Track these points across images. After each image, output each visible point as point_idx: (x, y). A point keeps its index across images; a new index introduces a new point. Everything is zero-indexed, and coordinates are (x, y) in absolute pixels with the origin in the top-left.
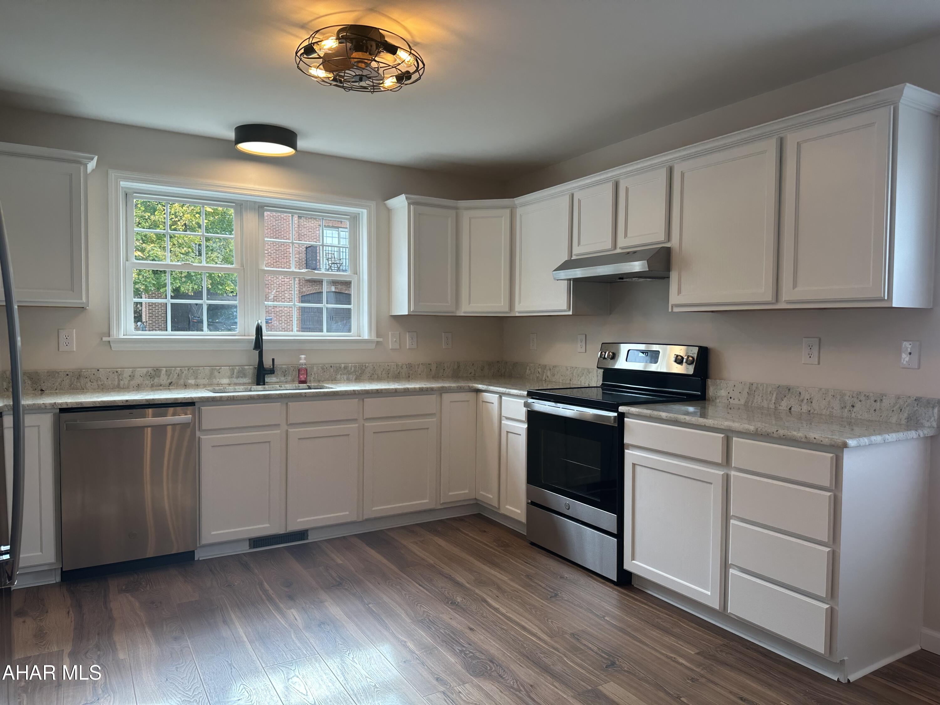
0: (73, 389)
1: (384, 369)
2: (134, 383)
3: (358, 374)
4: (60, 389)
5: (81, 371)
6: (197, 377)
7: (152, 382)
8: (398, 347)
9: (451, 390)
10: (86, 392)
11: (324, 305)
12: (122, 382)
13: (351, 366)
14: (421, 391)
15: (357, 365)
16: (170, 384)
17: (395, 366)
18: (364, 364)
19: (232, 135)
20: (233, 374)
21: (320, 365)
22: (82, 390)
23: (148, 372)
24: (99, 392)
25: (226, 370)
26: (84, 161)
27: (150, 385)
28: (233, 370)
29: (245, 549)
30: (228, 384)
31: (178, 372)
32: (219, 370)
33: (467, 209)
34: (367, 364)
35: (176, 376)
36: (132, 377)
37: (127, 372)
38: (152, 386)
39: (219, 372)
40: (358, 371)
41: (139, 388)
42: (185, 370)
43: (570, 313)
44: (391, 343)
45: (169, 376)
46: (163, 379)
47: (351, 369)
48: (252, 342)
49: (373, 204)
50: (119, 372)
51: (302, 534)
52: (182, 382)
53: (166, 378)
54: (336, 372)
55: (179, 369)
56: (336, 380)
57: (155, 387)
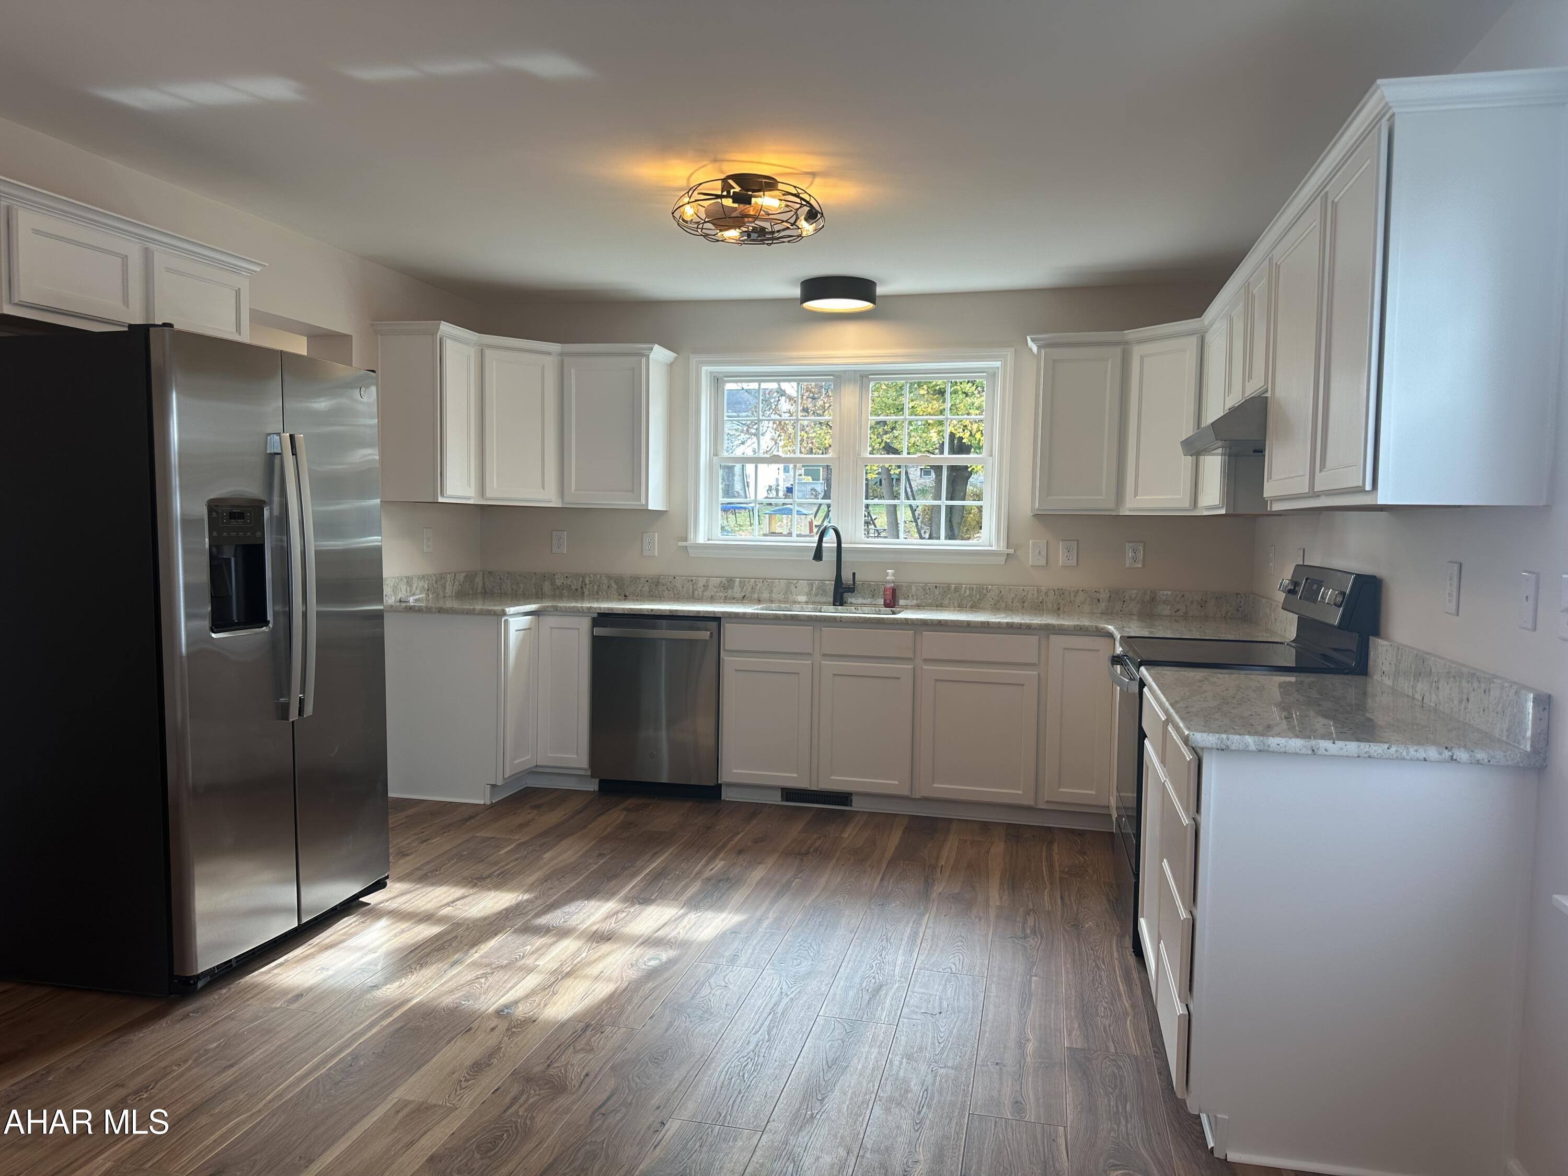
0: (652, 596)
1: (1016, 595)
2: (708, 594)
3: (976, 600)
4: (641, 596)
5: (659, 578)
6: (772, 591)
7: (726, 594)
8: (1044, 564)
9: (1062, 630)
10: (663, 601)
11: (943, 502)
12: (696, 593)
13: (966, 587)
14: (1011, 628)
15: (975, 586)
16: (743, 598)
17: (1036, 592)
18: (985, 587)
19: (797, 292)
20: (812, 590)
21: (921, 585)
22: (660, 598)
23: (721, 582)
24: (674, 601)
25: (803, 585)
26: (646, 352)
27: (723, 598)
28: (812, 584)
29: (776, 799)
30: (805, 602)
31: (752, 584)
32: (796, 584)
33: (1140, 342)
34: (990, 587)
35: (750, 589)
36: (706, 587)
37: (702, 582)
38: (726, 598)
39: (796, 587)
40: (976, 596)
41: (712, 600)
42: (760, 582)
43: (1223, 512)
44: (1031, 557)
45: (742, 588)
46: (737, 591)
47: (965, 592)
48: (813, 550)
49: (1009, 353)
50: (694, 580)
51: (844, 798)
52: (756, 596)
53: (740, 590)
54: (943, 595)
55: (753, 580)
56: (942, 607)
57: (727, 600)
